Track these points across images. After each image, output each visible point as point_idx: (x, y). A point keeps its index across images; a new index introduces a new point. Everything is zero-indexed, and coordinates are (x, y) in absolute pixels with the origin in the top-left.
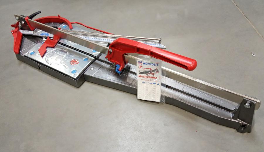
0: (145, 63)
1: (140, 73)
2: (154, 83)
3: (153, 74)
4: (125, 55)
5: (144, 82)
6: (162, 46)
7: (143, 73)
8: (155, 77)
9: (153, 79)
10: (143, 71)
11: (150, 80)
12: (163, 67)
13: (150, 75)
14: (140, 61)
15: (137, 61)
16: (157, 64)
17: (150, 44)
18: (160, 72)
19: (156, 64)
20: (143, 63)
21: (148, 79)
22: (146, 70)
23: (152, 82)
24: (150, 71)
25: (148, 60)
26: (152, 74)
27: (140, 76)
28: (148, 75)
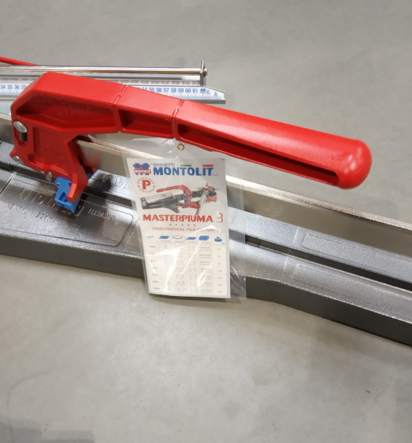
0: (161, 169)
1: (148, 206)
2: (204, 238)
3: (197, 206)
4: (81, 143)
5: (166, 237)
6: (211, 94)
7: (157, 204)
8: (204, 217)
9: (198, 223)
10: (158, 197)
11: (185, 227)
12: (230, 179)
13: (183, 211)
14: (141, 163)
15: (130, 163)
16: (208, 169)
17: (168, 90)
18: (222, 196)
19: (204, 170)
20: (151, 168)
21: (179, 223)
22: (168, 194)
23: (197, 234)
24: (182, 197)
25: (172, 156)
26: (193, 207)
27: (149, 216)
28: (176, 210)
